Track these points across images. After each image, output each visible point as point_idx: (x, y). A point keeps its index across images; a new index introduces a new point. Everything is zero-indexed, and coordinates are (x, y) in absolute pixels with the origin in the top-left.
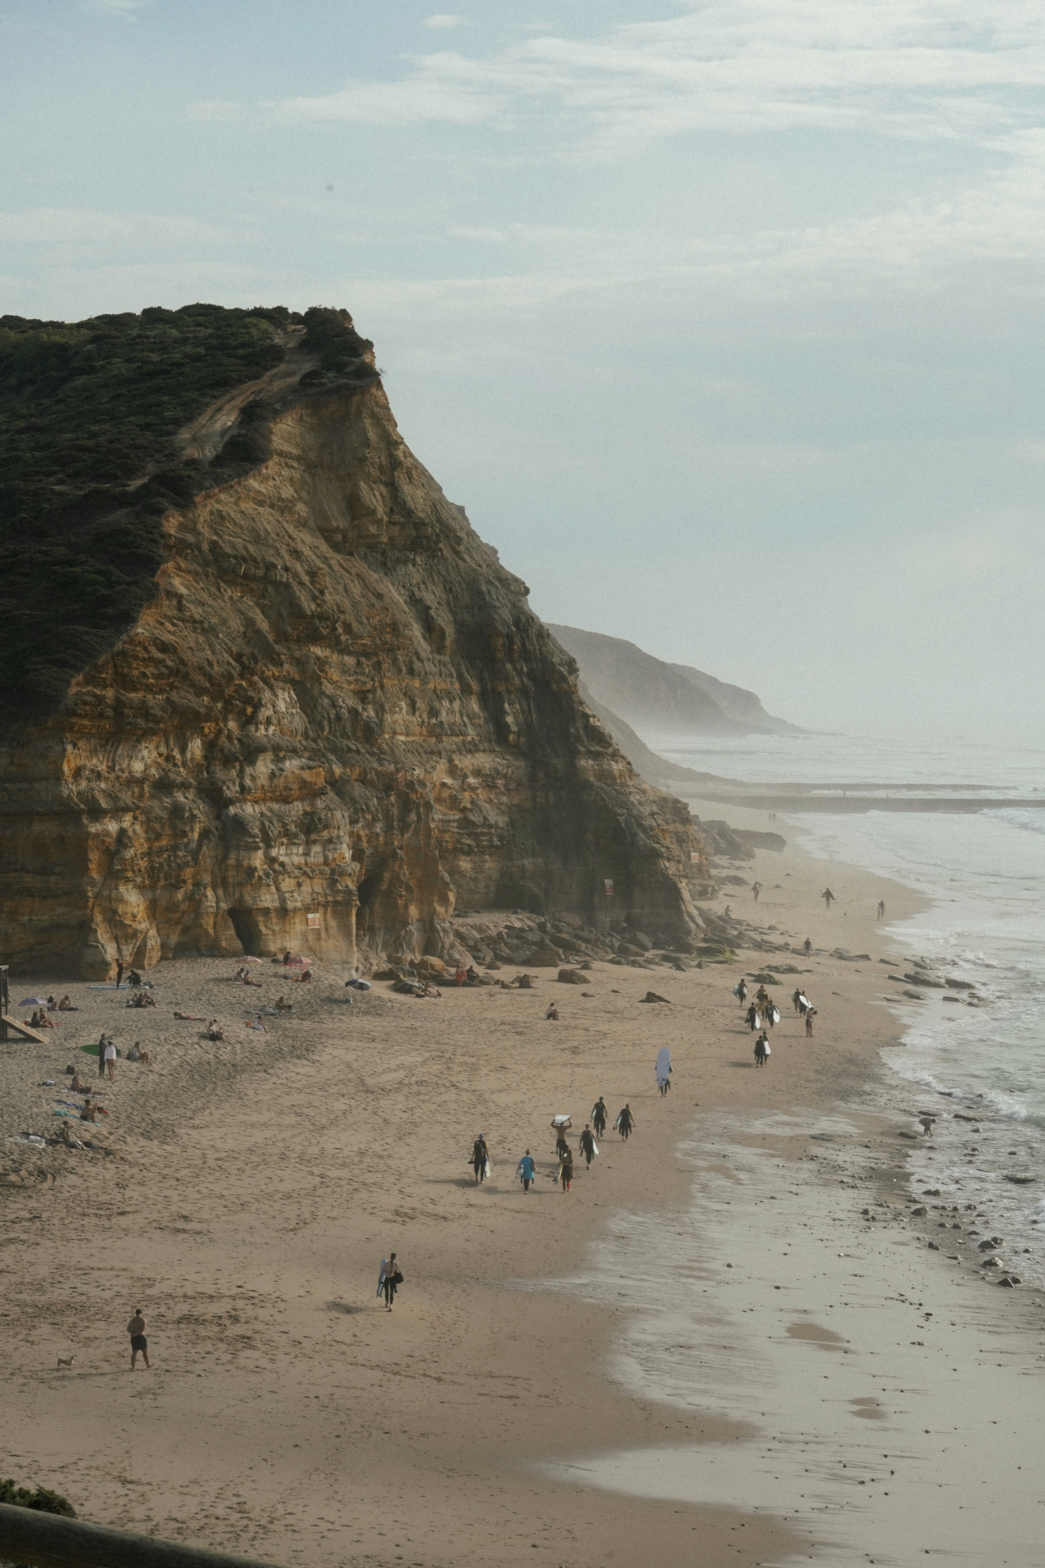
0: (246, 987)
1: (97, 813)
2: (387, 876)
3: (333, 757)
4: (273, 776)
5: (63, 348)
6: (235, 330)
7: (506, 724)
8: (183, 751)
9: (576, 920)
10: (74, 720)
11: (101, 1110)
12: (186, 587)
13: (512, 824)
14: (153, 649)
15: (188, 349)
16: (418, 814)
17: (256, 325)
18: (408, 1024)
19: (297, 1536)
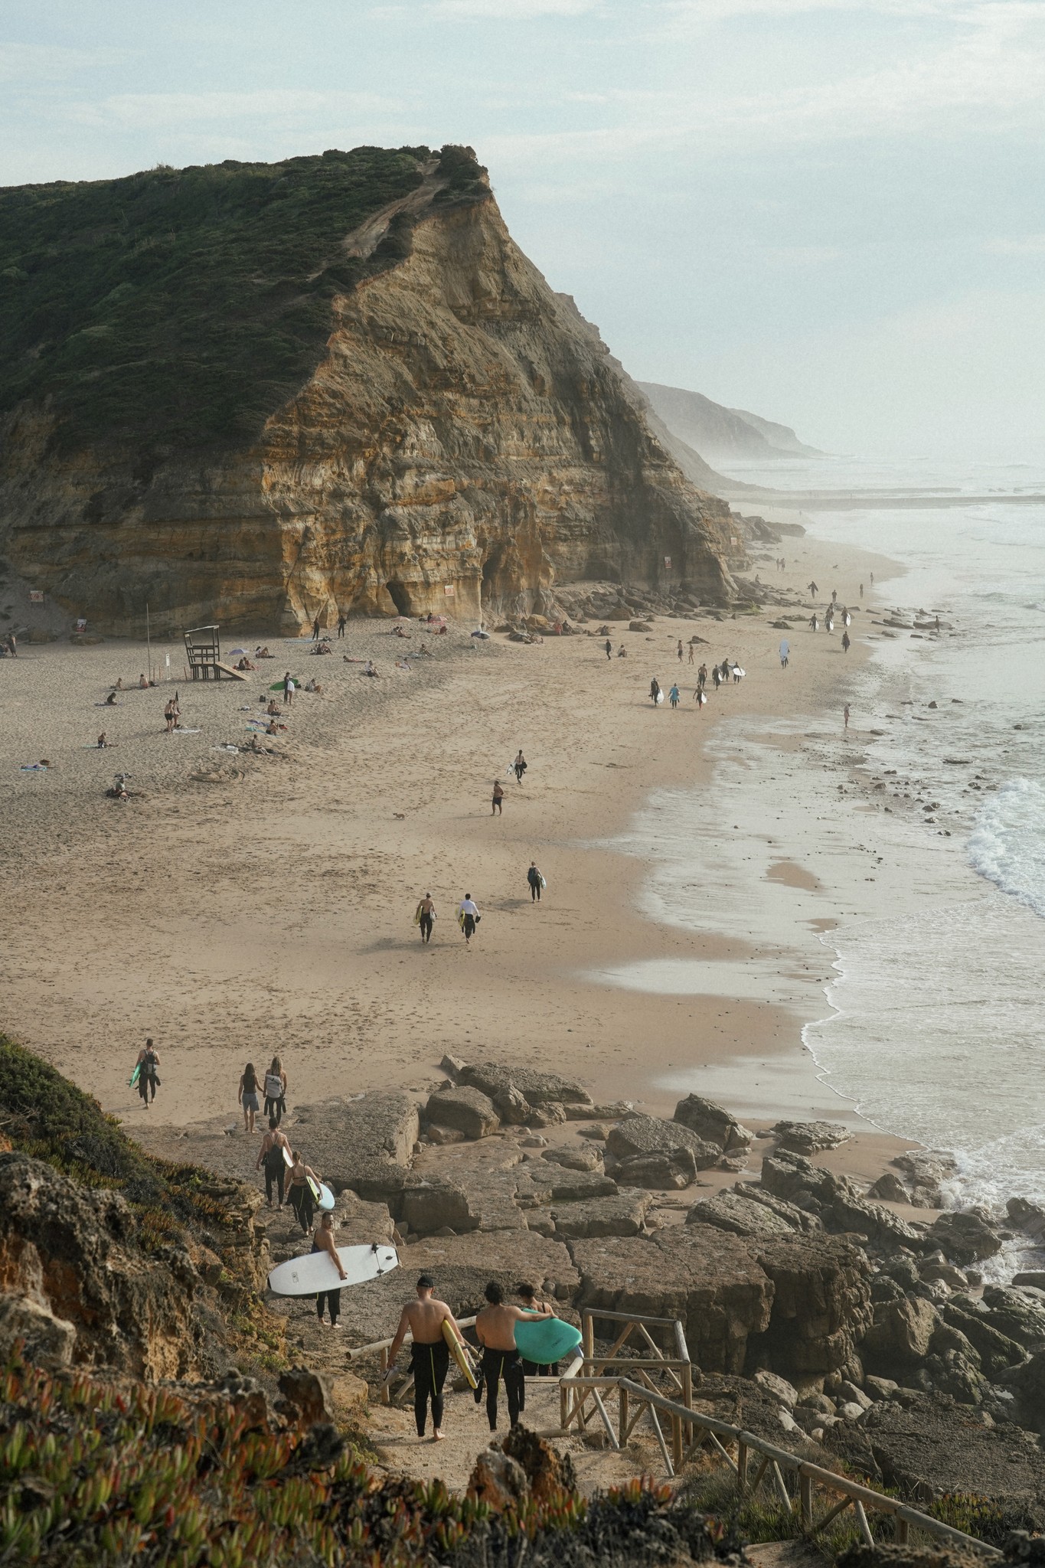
0: (399, 639)
1: (288, 516)
2: (504, 557)
3: (462, 472)
4: (417, 486)
5: (265, 180)
6: (388, 163)
7: (591, 446)
8: (350, 469)
9: (644, 586)
10: (269, 448)
11: (282, 726)
12: (350, 350)
13: (597, 518)
14: (326, 396)
15: (354, 178)
16: (526, 512)
17: (403, 159)
18: (516, 662)
19: (394, 1027)
